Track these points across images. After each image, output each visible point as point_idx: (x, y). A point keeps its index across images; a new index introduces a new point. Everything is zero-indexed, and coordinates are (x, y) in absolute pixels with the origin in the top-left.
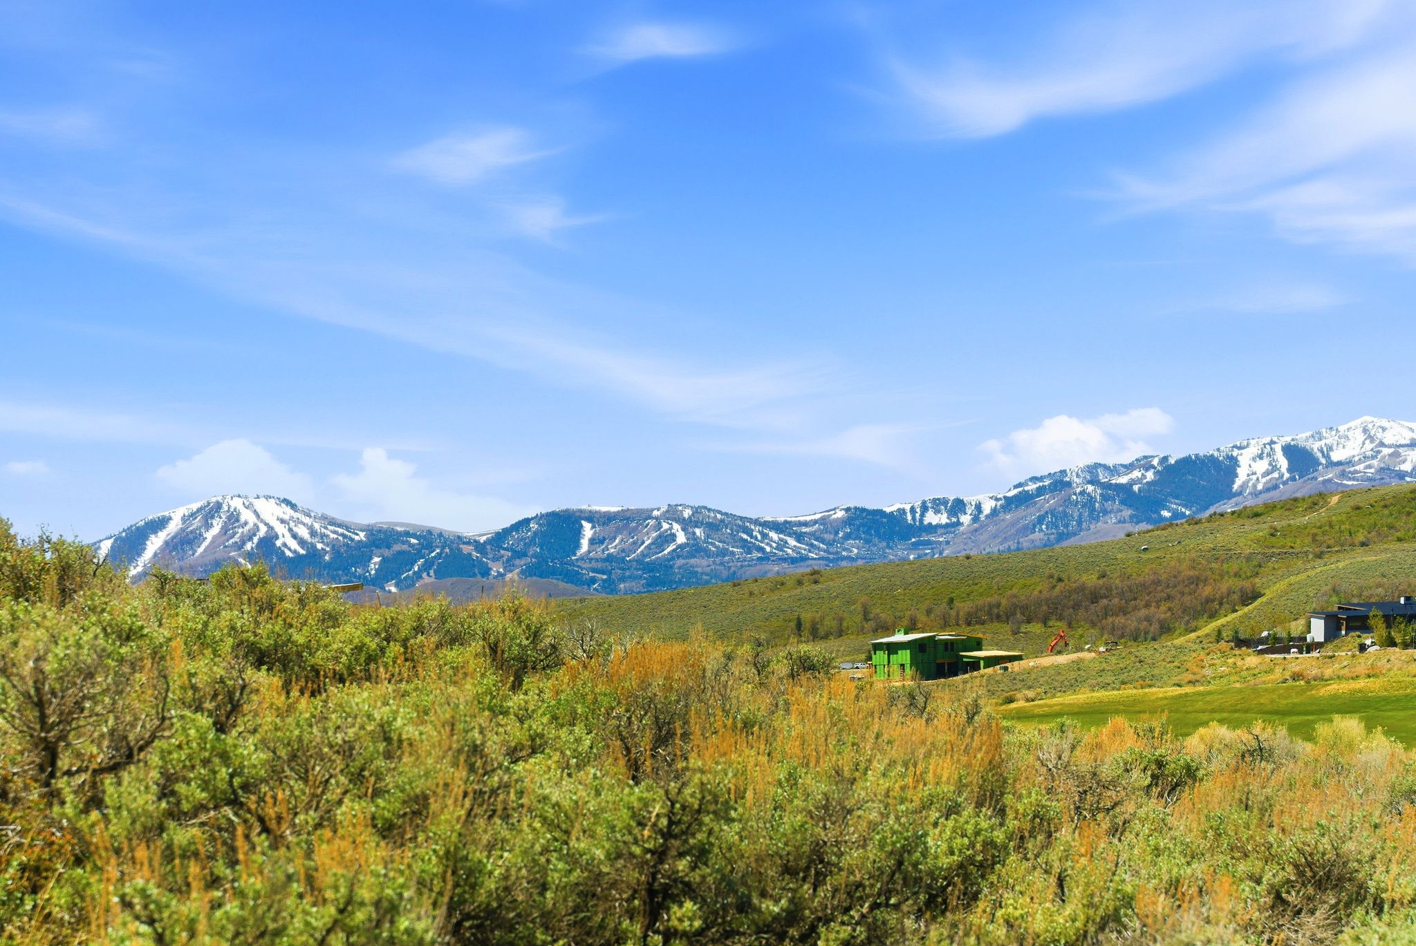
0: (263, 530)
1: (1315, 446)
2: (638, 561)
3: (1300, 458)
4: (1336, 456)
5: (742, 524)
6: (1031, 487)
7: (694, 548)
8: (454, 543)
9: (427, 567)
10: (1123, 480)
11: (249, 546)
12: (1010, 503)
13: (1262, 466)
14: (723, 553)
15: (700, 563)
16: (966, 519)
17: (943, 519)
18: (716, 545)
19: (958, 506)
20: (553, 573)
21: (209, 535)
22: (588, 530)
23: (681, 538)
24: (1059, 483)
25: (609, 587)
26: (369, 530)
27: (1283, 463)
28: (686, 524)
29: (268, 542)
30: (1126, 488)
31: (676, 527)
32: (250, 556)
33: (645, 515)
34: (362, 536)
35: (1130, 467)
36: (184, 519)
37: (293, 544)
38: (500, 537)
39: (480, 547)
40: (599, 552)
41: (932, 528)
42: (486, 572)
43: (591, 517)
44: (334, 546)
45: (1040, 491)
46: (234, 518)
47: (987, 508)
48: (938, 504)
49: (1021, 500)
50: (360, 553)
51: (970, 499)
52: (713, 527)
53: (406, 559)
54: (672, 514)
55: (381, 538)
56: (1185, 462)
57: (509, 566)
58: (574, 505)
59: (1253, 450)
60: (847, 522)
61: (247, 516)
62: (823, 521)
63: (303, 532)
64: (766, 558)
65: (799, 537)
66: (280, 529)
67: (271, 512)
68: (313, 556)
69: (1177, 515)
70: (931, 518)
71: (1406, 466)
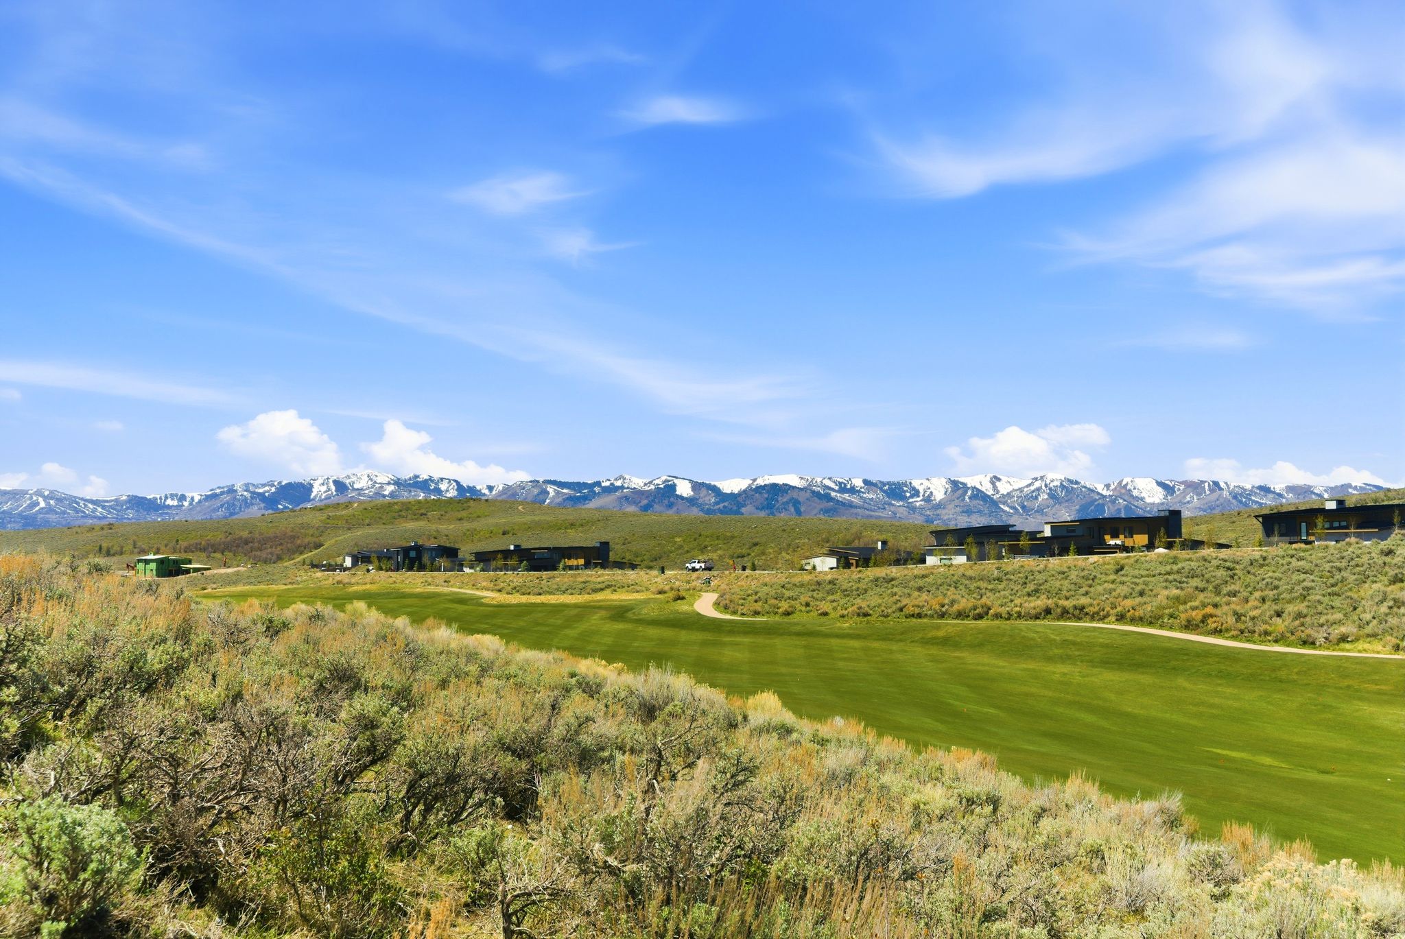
1: (347, 481)
2: (19, 514)
3: (340, 486)
4: (356, 486)
5: (74, 500)
6: (218, 491)
7: (50, 510)
10: (261, 491)
12: (208, 498)
13: (324, 488)
14: (64, 513)
15: (52, 517)
16: (186, 504)
17: (175, 503)
18: (61, 508)
19: (183, 498)
23: (42, 504)
24: (231, 490)
27: (333, 488)
28: (45, 498)
30: (262, 495)
31: (41, 500)
33: (24, 492)
35: (264, 485)
41: (169, 507)
45: (222, 493)
47: (197, 499)
48: (173, 496)
49: (213, 496)
51: (189, 495)
52: (60, 500)
54: (39, 493)
56: (289, 485)
59: (320, 481)
60: (128, 502)
62: (116, 500)
64: (86, 516)
65: (103, 508)
69: (285, 508)
70: (169, 502)
71: (386, 493)
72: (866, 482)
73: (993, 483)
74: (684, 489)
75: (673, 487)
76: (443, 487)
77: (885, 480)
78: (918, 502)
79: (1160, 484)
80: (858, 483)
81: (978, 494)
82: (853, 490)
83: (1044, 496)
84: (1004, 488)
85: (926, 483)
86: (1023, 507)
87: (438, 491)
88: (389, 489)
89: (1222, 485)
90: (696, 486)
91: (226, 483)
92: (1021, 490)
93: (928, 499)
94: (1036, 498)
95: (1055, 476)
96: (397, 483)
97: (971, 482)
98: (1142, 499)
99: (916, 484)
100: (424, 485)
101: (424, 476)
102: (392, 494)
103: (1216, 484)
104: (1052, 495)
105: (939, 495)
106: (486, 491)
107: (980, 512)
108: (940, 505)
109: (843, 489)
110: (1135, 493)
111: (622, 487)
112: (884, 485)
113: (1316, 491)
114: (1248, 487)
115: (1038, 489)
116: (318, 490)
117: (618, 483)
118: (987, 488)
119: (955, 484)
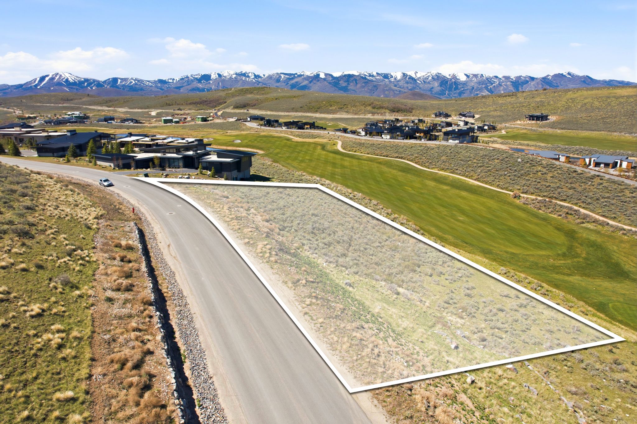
0: (66, 78)
1: (221, 73)
2: (127, 85)
4: (224, 75)
6: (184, 77)
7: (136, 84)
8: (98, 81)
9: (94, 85)
10: (196, 77)
11: (64, 80)
13: (215, 76)
15: (137, 86)
16: (175, 81)
17: (171, 81)
18: (139, 83)
19: (173, 79)
20: (114, 87)
21: (57, 78)
22: (119, 81)
23: (134, 82)
24: (187, 77)
25: (124, 89)
26: (84, 79)
27: (217, 76)
29: (67, 80)
30: (196, 78)
31: (133, 81)
32: (64, 82)
33: (128, 79)
34: (83, 80)
35: (197, 75)
36: (52, 75)
37: (72, 80)
38: (105, 81)
39: (103, 82)
40: (122, 84)
41: (170, 82)
42: (104, 86)
43: (120, 79)
44: (79, 81)
45: (185, 78)
46: (61, 76)
47: (178, 80)
48: (171, 79)
49: (182, 79)
50: (83, 82)
51: (175, 79)
52: (138, 81)
53: (91, 83)
54: (132, 79)
55: (86, 80)
56: (204, 75)
57: (108, 85)
58: (117, 77)
59: (213, 73)
60: (158, 81)
61: (63, 75)
62: (154, 81)
63: (73, 79)
64: (147, 86)
65: (151, 83)
66: (69, 78)
67: (67, 75)
68: (75, 82)
69: (204, 82)
70: (170, 81)
71: (233, 77)
72: (377, 73)
73: (415, 74)
74: (322, 76)
75: (318, 75)
76: (250, 75)
77: (383, 73)
78: (392, 80)
79: (465, 75)
80: (375, 74)
81: (411, 78)
82: (373, 76)
83: (430, 78)
84: (419, 75)
85: (395, 74)
86: (424, 81)
87: (248, 77)
88: (234, 76)
89: (484, 75)
90: (326, 75)
91: (185, 74)
92: (424, 76)
93: (395, 79)
94: (428, 79)
95: (434, 72)
96: (236, 74)
97: (409, 73)
98: (459, 79)
99: (392, 74)
100: (244, 75)
101: (244, 72)
102: (235, 78)
103: (482, 75)
104: (433, 78)
105: (399, 78)
106: (263, 76)
107: (411, 83)
108: (399, 81)
109: (370, 76)
110: (458, 77)
111: (304, 75)
112: (382, 74)
113: (512, 78)
114: (491, 76)
115: (429, 76)
116: (213, 76)
117: (302, 74)
118: (414, 76)
119: (404, 74)
